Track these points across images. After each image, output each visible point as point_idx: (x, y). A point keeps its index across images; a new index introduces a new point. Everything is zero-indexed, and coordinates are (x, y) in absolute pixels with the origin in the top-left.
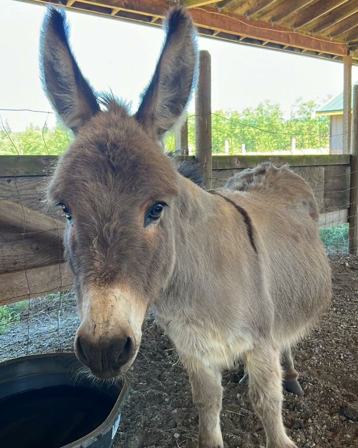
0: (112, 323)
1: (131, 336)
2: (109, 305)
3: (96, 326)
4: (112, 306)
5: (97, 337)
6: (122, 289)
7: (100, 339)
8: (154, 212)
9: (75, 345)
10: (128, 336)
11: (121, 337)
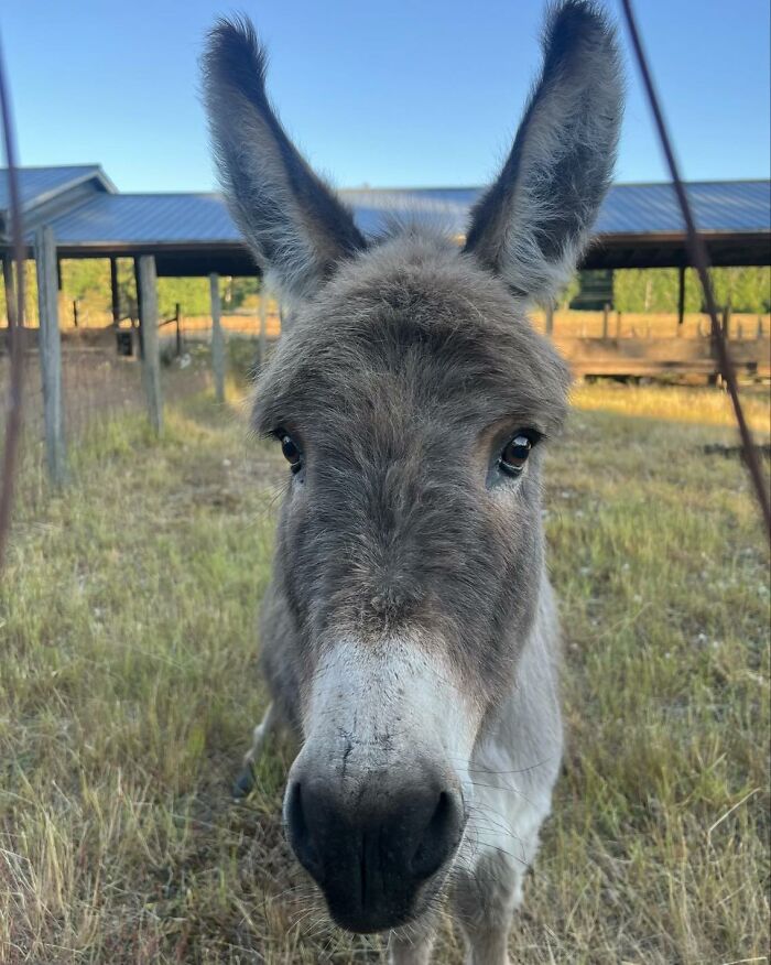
0: (401, 744)
1: (451, 790)
2: (392, 689)
3: (350, 748)
4: (400, 692)
5: (353, 783)
6: (428, 646)
7: (362, 793)
8: (511, 454)
9: (285, 810)
10: (442, 790)
11: (424, 788)
